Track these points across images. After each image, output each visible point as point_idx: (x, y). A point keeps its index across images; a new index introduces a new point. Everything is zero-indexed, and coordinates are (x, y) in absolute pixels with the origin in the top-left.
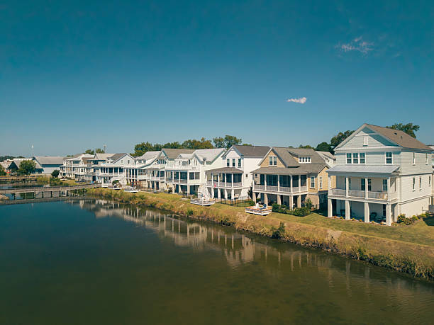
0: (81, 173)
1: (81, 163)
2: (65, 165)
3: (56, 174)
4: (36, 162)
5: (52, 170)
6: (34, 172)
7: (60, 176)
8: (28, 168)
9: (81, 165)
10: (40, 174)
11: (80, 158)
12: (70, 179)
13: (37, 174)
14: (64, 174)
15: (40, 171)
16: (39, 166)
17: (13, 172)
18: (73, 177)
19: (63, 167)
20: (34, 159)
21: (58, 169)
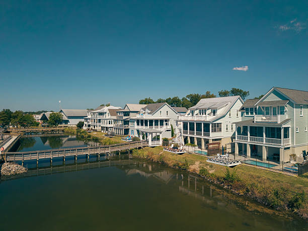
0: (109, 126)
1: (107, 114)
2: (89, 117)
3: (80, 125)
4: (63, 114)
5: (77, 121)
6: (61, 123)
7: (85, 128)
8: (56, 120)
9: (108, 116)
10: (66, 125)
11: (106, 109)
12: (96, 131)
13: (63, 125)
14: (89, 126)
15: (66, 122)
16: (65, 118)
17: (44, 122)
18: (99, 128)
19: (87, 119)
20: (61, 111)
21: (83, 120)
